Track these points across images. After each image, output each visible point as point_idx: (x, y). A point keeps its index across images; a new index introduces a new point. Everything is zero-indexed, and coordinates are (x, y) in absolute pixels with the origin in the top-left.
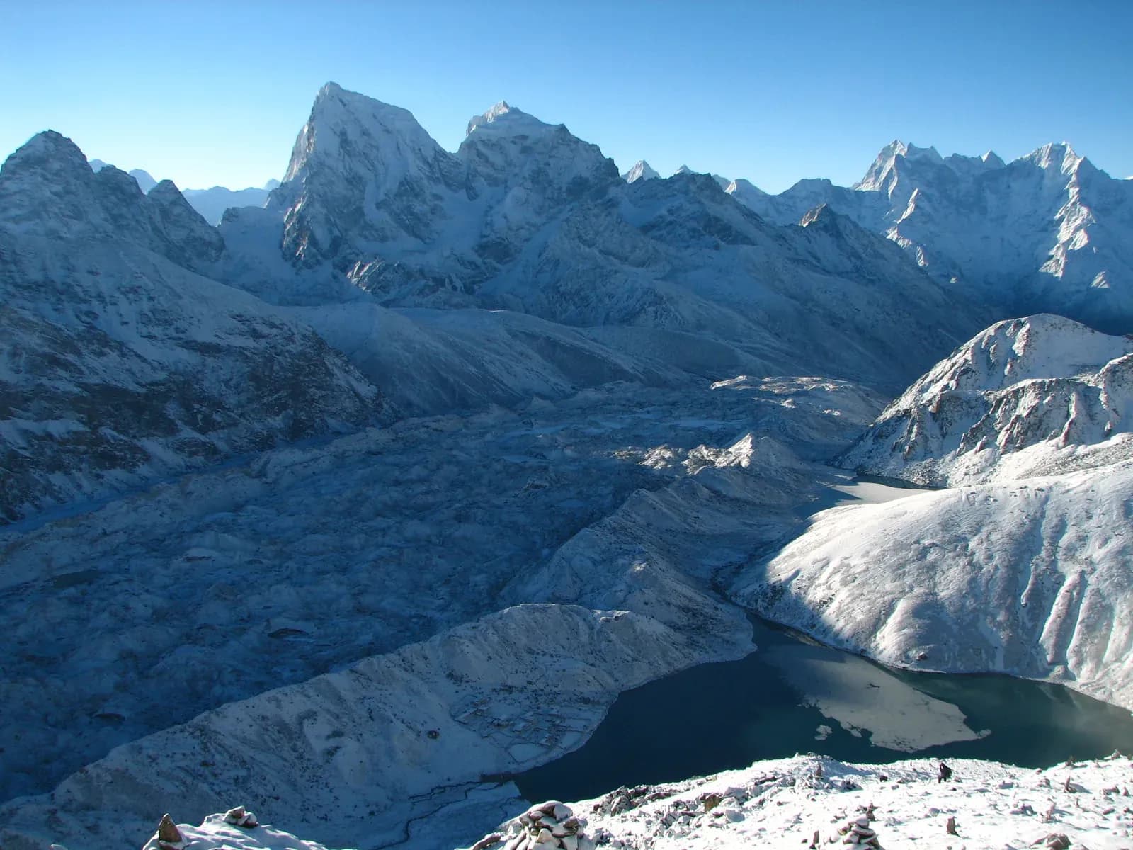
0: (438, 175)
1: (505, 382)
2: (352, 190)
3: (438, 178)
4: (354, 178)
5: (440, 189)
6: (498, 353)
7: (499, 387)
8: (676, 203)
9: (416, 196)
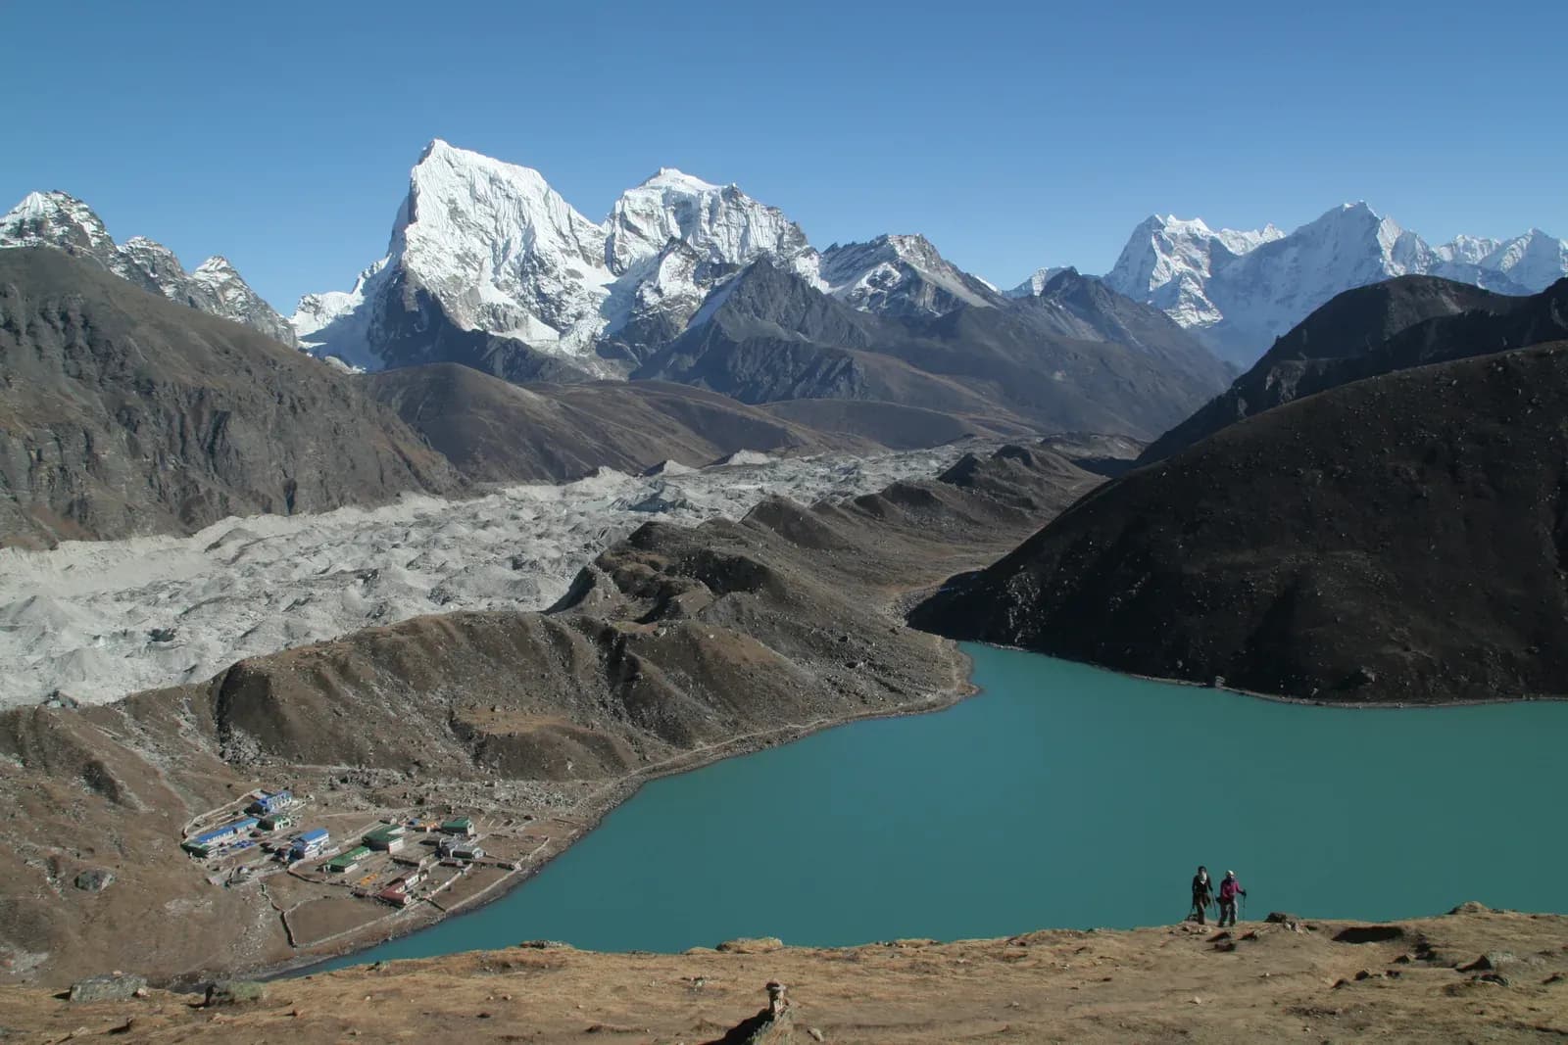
0: (574, 247)
1: (638, 457)
2: (463, 268)
3: (575, 251)
4: (466, 255)
5: (577, 263)
6: (629, 425)
7: (628, 463)
8: (880, 270)
9: (547, 272)
